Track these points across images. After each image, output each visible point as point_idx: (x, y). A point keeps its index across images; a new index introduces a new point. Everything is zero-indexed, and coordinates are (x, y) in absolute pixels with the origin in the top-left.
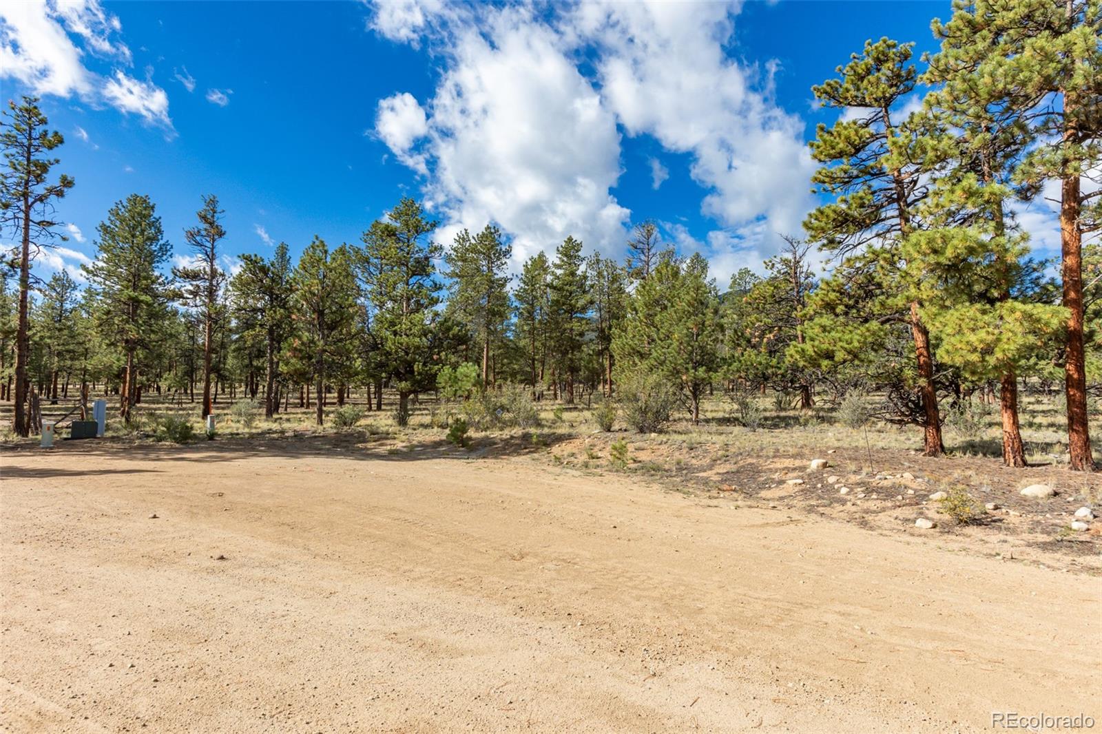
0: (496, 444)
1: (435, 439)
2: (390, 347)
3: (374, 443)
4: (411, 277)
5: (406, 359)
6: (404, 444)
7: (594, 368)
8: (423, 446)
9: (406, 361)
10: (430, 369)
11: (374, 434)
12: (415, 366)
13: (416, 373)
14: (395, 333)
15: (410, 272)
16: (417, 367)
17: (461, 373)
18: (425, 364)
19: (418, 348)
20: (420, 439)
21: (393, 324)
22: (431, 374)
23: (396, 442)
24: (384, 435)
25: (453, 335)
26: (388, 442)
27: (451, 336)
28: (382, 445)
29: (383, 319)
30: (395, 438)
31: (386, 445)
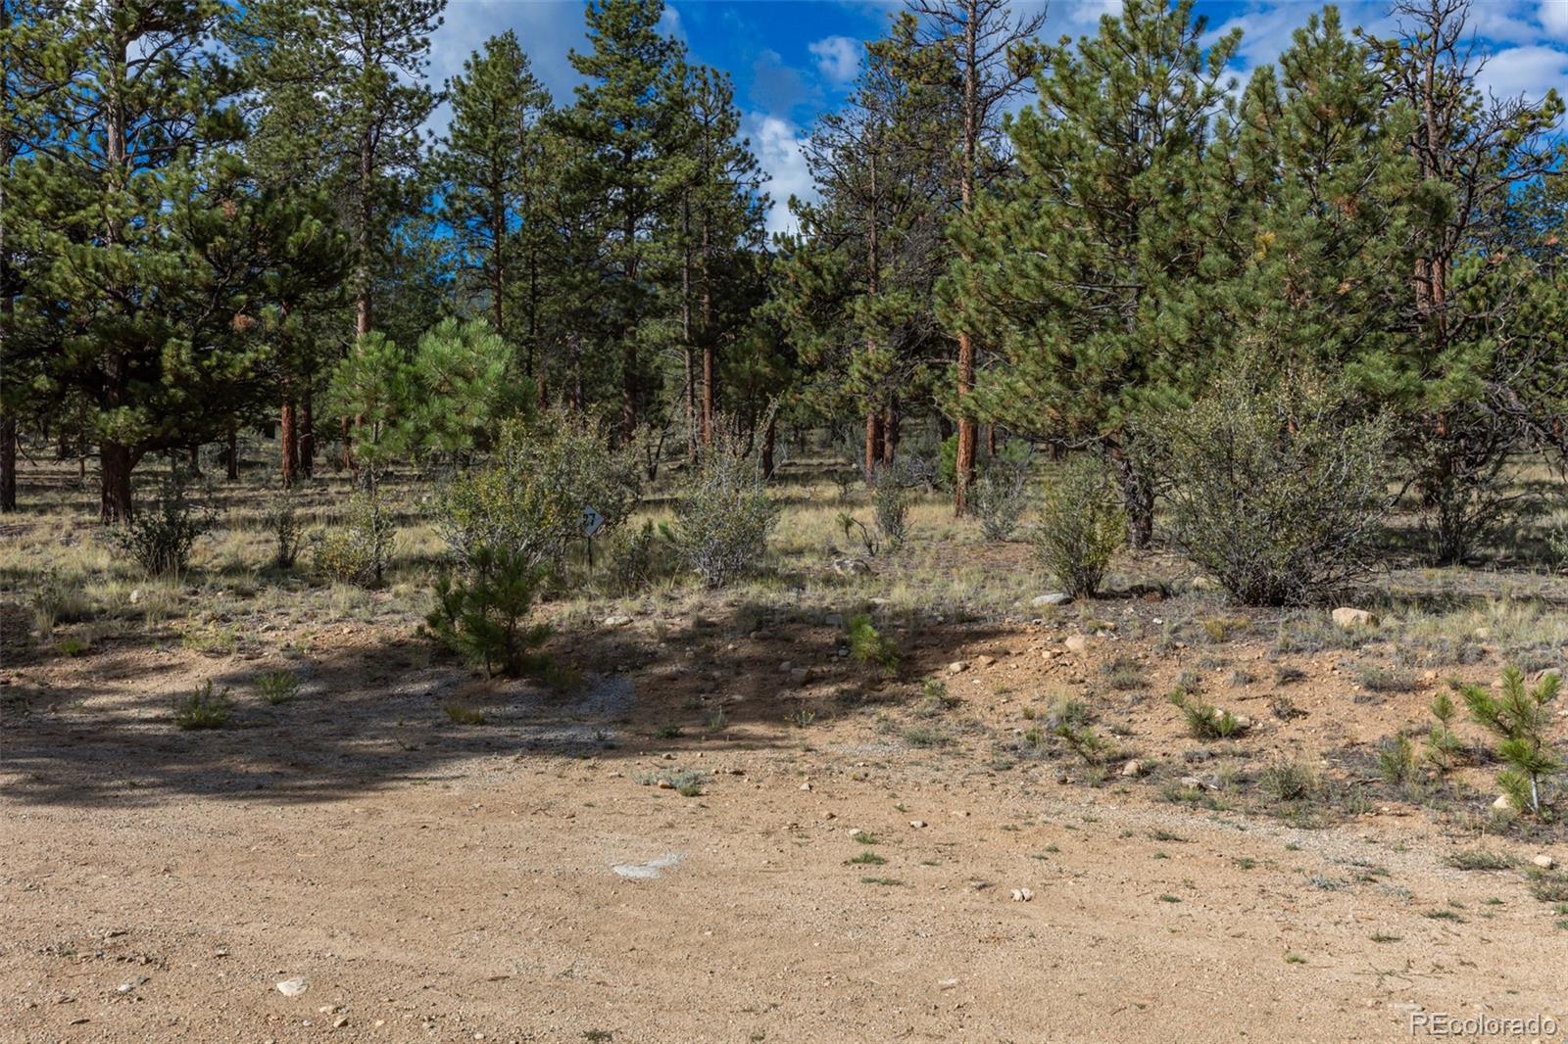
0: (653, 658)
1: (359, 640)
2: (65, 283)
3: (79, 665)
4: (134, 36)
5: (128, 330)
6: (225, 666)
7: (755, 375)
8: (315, 673)
9: (128, 334)
10: (221, 365)
11: (67, 618)
12: (168, 351)
13: (168, 379)
14: (78, 234)
15: (133, 15)
16: (176, 355)
17: (441, 361)
18: (199, 347)
19: (172, 287)
20: (291, 638)
21: (63, 202)
22: (224, 381)
23: (186, 654)
24: (118, 626)
25: (301, 247)
26: (148, 657)
27: (293, 251)
28: (118, 672)
29: (30, 184)
30: (174, 639)
31: (143, 672)
